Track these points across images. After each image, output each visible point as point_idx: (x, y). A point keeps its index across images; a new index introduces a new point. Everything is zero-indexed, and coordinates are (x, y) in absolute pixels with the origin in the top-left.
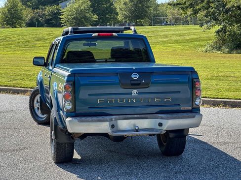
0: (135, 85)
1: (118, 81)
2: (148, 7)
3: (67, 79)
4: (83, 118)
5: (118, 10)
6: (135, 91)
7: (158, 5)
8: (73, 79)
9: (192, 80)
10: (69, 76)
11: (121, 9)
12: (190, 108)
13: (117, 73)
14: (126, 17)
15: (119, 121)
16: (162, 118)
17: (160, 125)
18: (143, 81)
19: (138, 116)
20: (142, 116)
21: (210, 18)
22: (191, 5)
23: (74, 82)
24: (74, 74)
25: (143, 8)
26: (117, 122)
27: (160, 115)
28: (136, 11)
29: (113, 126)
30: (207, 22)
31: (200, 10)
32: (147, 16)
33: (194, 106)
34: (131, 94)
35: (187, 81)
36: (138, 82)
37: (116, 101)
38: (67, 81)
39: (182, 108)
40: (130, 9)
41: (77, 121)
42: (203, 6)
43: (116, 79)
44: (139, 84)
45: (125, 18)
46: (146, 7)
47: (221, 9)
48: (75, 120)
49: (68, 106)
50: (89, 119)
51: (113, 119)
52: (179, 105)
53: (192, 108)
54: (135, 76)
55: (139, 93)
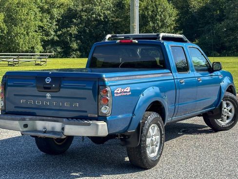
0: (47, 88)
1: (35, 84)
6: (48, 95)
9: (98, 87)
12: (96, 116)
18: (54, 86)
19: (51, 118)
23: (5, 83)
29: (26, 126)
35: (91, 88)
36: (50, 86)
39: (89, 115)
51: (27, 119)
52: (86, 112)
53: (98, 116)
54: (48, 80)
55: (52, 97)
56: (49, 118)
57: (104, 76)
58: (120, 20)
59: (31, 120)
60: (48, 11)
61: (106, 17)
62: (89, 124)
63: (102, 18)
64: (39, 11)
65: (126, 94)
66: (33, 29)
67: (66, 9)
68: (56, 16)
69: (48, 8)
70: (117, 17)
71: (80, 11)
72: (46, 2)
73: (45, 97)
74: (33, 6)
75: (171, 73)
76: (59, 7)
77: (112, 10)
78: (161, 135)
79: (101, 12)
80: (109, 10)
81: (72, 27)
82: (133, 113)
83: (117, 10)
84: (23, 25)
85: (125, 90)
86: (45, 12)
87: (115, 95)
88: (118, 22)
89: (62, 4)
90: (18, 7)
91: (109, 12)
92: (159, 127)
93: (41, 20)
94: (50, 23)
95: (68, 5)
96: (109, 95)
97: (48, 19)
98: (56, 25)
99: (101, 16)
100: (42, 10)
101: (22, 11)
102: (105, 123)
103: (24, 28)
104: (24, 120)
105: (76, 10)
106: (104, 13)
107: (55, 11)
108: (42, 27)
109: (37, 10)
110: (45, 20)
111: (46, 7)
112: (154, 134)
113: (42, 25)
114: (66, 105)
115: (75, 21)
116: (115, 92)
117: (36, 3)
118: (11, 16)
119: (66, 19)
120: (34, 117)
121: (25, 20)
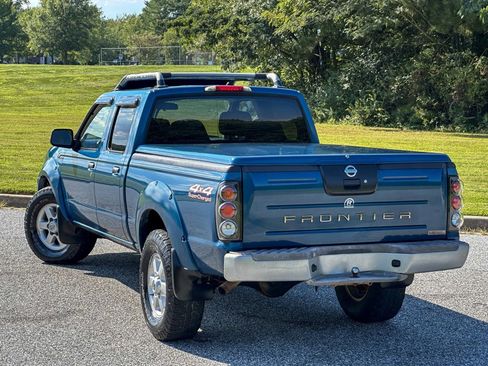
0: (352, 188)
1: (320, 181)
2: (90, 27)
3: (227, 176)
4: (264, 253)
5: (28, 30)
6: (350, 200)
7: (105, 24)
8: (238, 175)
9: (448, 179)
10: (230, 171)
11: (34, 29)
12: (444, 232)
13: (318, 166)
14: (45, 45)
15: (322, 258)
16: (400, 251)
17: (396, 263)
18: (366, 181)
19: (354, 247)
20: (362, 247)
21: (242, 54)
22: (204, 28)
23: (241, 184)
24: (241, 167)
25: (80, 29)
26: (318, 260)
27: (394, 245)
28: (65, 33)
29: (314, 268)
30: (236, 60)
31: (221, 36)
32: (87, 45)
33: (451, 228)
34: (342, 205)
35: (440, 180)
36: (357, 183)
37: (317, 219)
38: (228, 181)
39: (430, 233)
40: (54, 29)
41: (251, 258)
42: (228, 30)
43: (317, 178)
44: (357, 187)
45: (42, 46)
46: (85, 25)
47: (263, 36)
48: (248, 257)
49: (229, 229)
50: (274, 253)
51: (314, 254)
52: (424, 226)
53: (448, 232)
55: (357, 204)
114: (387, 217)
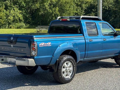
6: (12, 45)
9: (31, 42)
36: (12, 41)
39: (27, 56)
51: (3, 57)
52: (26, 54)
53: (31, 56)
54: (12, 38)
55: (13, 46)
56: (12, 57)
57: (34, 37)
58: (117, 9)
59: (5, 57)
60: (80, 6)
61: (109, 8)
62: (25, 60)
63: (107, 8)
64: (76, 6)
65: (47, 46)
66: (72, 14)
67: (89, 4)
68: (84, 8)
69: (80, 4)
70: (116, 8)
71: (96, 5)
72: (79, 1)
73: (11, 46)
74: (72, 3)
75: (84, 36)
76: (86, 3)
77: (113, 4)
78: (73, 67)
79: (107, 5)
80: (111, 4)
81: (92, 13)
82: (53, 55)
83: (115, 4)
84: (67, 12)
85: (47, 44)
86: (79, 6)
87: (40, 46)
88: (116, 11)
89: (88, 2)
90: (65, 4)
91: (111, 5)
92: (72, 63)
93: (77, 10)
94: (81, 11)
95: (90, 2)
96: (36, 46)
97: (80, 10)
98: (84, 12)
99: (107, 7)
100: (77, 5)
101: (67, 5)
102: (33, 60)
103: (68, 14)
104: (2, 57)
105: (94, 5)
106: (109, 6)
107: (84, 6)
108: (77, 14)
109: (75, 5)
110: (78, 10)
111: (79, 4)
112: (68, 67)
113: (77, 12)
114: (18, 50)
115: (93, 10)
116: (40, 44)
117: (74, 1)
118: (62, 8)
119: (89, 9)
120: (7, 56)
121: (68, 10)
